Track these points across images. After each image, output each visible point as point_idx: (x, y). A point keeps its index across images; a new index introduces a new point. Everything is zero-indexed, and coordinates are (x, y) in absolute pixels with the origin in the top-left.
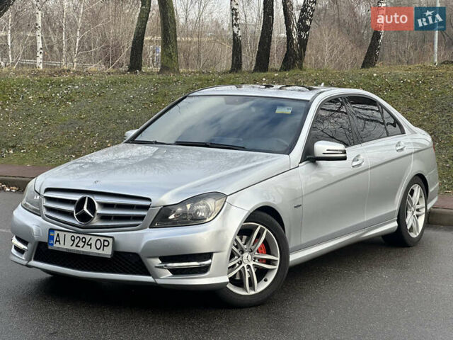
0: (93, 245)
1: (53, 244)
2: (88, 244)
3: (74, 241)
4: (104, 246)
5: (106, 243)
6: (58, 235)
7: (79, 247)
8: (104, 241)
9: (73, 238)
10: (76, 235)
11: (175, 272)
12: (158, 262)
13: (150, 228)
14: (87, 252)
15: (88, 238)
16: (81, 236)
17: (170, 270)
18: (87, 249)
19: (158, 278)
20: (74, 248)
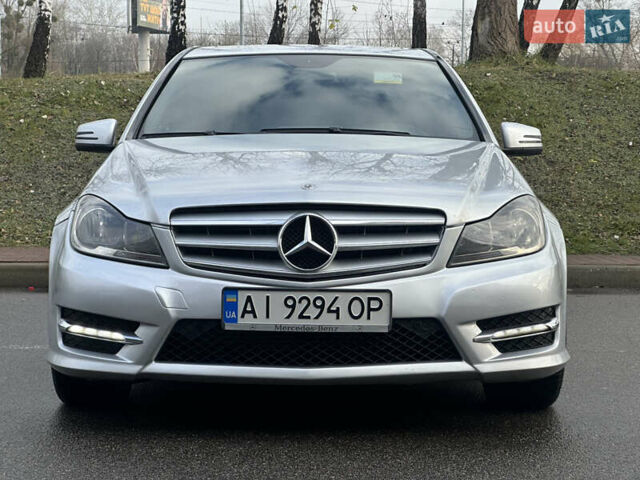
0: (343, 312)
1: (235, 320)
2: (329, 311)
3: (293, 307)
4: (370, 310)
5: (374, 305)
6: (249, 299)
7: (309, 317)
8: (370, 299)
9: (290, 303)
10: (297, 296)
11: (505, 347)
12: (474, 330)
13: (448, 267)
14: (331, 327)
15: (328, 298)
16: (312, 296)
17: (495, 344)
18: (328, 321)
19: (480, 362)
20: (295, 322)
